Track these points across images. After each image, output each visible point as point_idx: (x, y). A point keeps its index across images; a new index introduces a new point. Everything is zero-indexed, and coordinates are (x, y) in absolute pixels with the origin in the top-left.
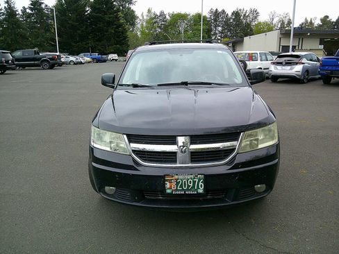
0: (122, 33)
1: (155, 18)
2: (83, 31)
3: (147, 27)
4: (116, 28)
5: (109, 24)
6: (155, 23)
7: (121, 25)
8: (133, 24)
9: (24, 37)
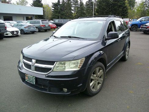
0: (126, 10)
1: (145, 2)
2: (107, 10)
3: (140, 7)
4: (123, 8)
5: (120, 6)
6: (145, 4)
7: (126, 7)
8: (133, 6)
9: (84, 14)
